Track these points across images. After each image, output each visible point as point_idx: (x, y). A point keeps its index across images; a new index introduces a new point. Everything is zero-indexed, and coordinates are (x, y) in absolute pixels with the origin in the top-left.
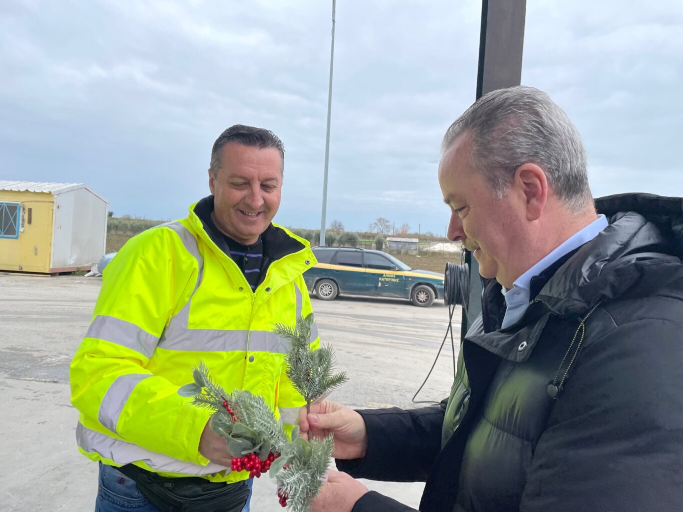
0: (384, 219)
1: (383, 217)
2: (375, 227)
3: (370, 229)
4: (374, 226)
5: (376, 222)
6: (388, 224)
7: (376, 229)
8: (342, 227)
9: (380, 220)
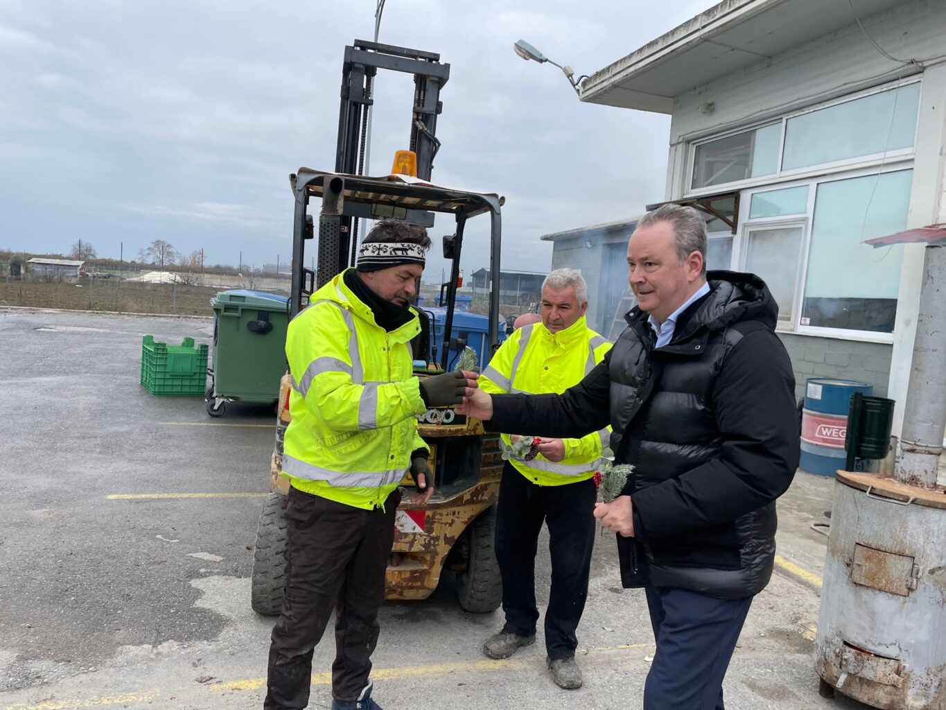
0: (163, 242)
1: (162, 240)
2: (148, 254)
3: (140, 256)
4: (147, 252)
5: (152, 246)
6: (171, 250)
7: (151, 256)
8: (92, 252)
9: (158, 243)
